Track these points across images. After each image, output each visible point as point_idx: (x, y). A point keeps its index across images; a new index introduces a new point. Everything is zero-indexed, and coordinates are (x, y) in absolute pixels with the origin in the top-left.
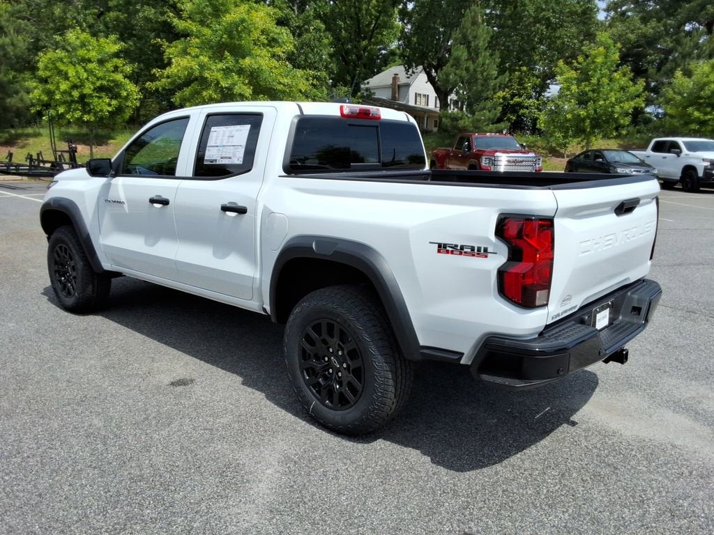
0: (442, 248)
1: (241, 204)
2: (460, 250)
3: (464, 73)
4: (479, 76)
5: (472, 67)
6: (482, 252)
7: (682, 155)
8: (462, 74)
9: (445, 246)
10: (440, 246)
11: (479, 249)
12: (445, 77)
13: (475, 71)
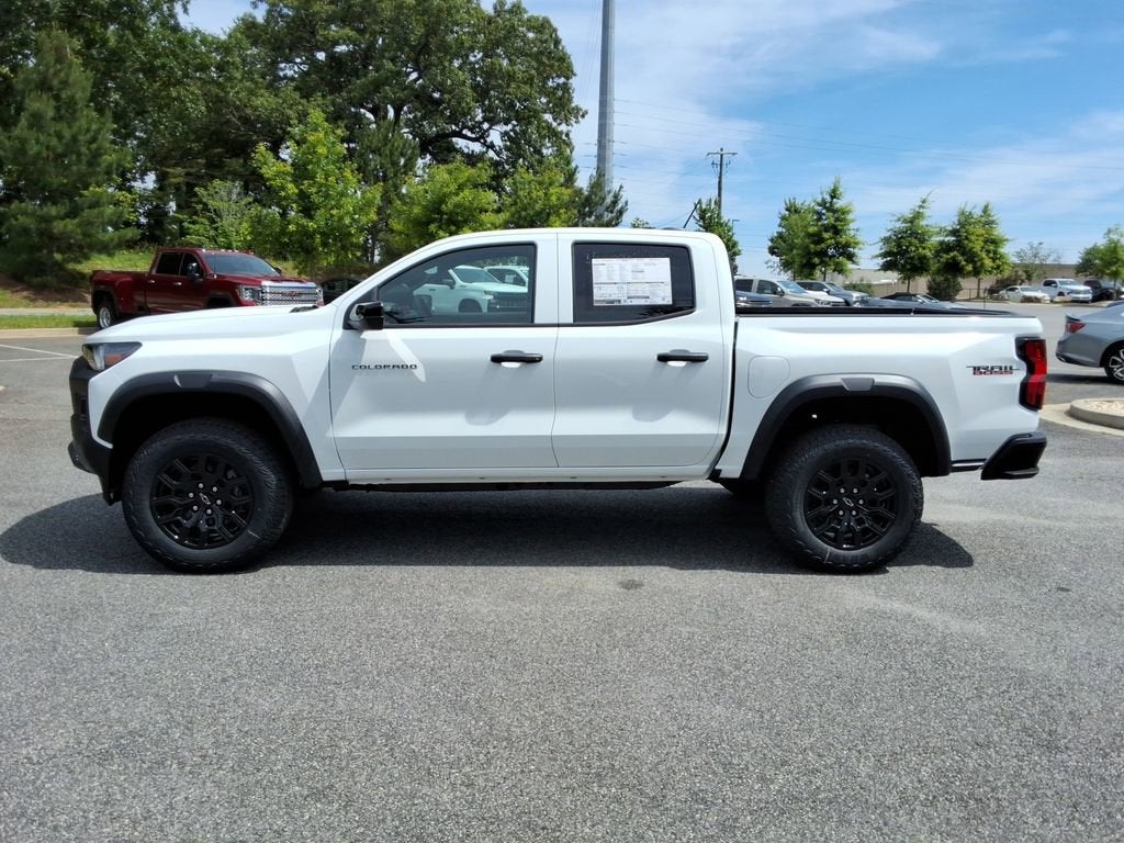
0: (977, 370)
1: (694, 350)
2: (990, 370)
3: (54, 142)
4: (84, 150)
5: (67, 134)
6: (1008, 370)
7: (456, 286)
8: (49, 141)
9: (979, 368)
10: (975, 368)
11: (1006, 368)
12: (19, 145)
13: (74, 139)
